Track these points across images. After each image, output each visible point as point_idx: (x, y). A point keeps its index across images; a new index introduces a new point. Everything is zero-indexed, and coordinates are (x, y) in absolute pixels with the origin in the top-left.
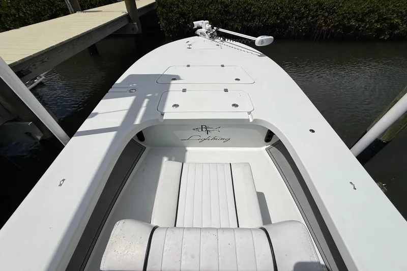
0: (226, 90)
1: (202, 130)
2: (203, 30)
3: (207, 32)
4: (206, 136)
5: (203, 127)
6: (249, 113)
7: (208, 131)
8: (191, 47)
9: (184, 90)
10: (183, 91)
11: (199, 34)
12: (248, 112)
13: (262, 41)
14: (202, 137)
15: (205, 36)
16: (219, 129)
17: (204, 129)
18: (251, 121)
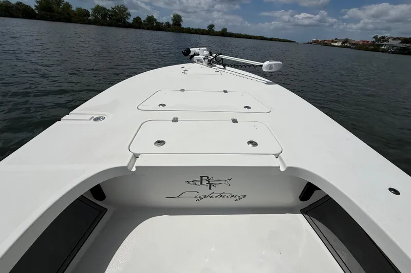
0: (234, 121)
1: (201, 184)
2: (201, 57)
3: (204, 59)
4: (208, 192)
5: (204, 178)
6: (277, 156)
7: (210, 185)
8: (186, 72)
9: (175, 120)
10: (173, 121)
11: (196, 60)
12: (275, 155)
13: (270, 67)
14: (202, 194)
15: (202, 62)
16: (230, 182)
17: (205, 182)
18: (282, 169)
